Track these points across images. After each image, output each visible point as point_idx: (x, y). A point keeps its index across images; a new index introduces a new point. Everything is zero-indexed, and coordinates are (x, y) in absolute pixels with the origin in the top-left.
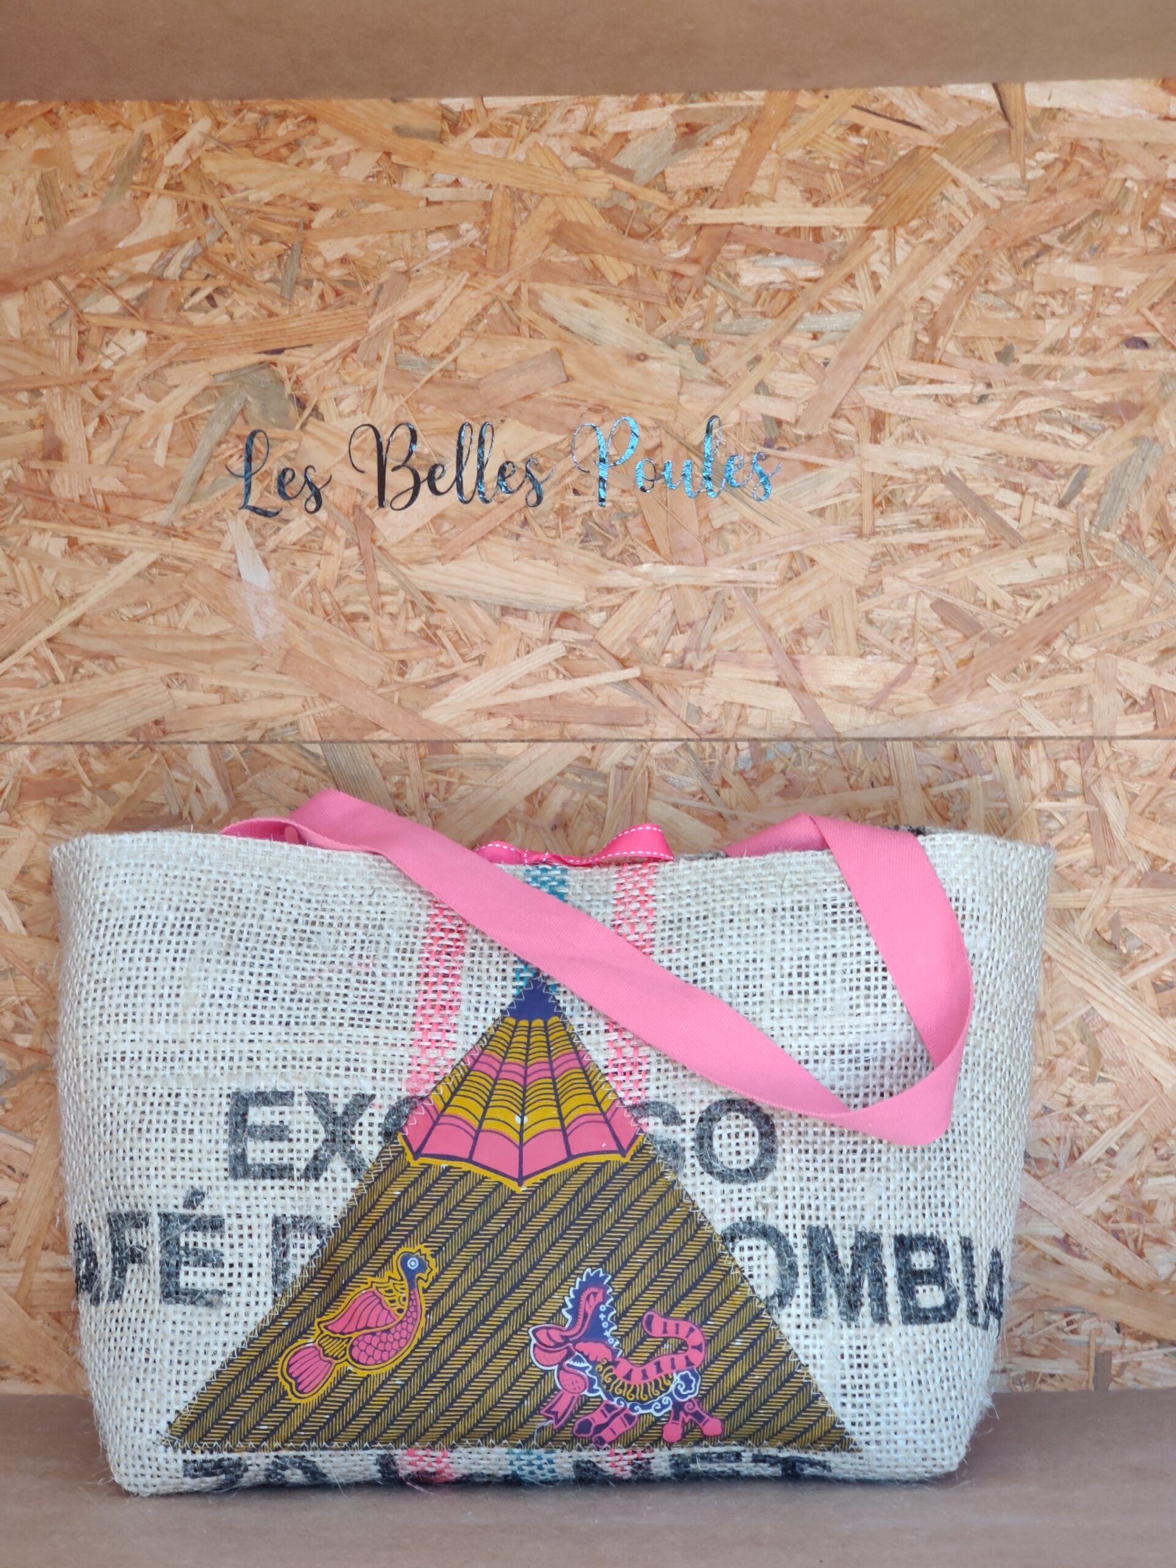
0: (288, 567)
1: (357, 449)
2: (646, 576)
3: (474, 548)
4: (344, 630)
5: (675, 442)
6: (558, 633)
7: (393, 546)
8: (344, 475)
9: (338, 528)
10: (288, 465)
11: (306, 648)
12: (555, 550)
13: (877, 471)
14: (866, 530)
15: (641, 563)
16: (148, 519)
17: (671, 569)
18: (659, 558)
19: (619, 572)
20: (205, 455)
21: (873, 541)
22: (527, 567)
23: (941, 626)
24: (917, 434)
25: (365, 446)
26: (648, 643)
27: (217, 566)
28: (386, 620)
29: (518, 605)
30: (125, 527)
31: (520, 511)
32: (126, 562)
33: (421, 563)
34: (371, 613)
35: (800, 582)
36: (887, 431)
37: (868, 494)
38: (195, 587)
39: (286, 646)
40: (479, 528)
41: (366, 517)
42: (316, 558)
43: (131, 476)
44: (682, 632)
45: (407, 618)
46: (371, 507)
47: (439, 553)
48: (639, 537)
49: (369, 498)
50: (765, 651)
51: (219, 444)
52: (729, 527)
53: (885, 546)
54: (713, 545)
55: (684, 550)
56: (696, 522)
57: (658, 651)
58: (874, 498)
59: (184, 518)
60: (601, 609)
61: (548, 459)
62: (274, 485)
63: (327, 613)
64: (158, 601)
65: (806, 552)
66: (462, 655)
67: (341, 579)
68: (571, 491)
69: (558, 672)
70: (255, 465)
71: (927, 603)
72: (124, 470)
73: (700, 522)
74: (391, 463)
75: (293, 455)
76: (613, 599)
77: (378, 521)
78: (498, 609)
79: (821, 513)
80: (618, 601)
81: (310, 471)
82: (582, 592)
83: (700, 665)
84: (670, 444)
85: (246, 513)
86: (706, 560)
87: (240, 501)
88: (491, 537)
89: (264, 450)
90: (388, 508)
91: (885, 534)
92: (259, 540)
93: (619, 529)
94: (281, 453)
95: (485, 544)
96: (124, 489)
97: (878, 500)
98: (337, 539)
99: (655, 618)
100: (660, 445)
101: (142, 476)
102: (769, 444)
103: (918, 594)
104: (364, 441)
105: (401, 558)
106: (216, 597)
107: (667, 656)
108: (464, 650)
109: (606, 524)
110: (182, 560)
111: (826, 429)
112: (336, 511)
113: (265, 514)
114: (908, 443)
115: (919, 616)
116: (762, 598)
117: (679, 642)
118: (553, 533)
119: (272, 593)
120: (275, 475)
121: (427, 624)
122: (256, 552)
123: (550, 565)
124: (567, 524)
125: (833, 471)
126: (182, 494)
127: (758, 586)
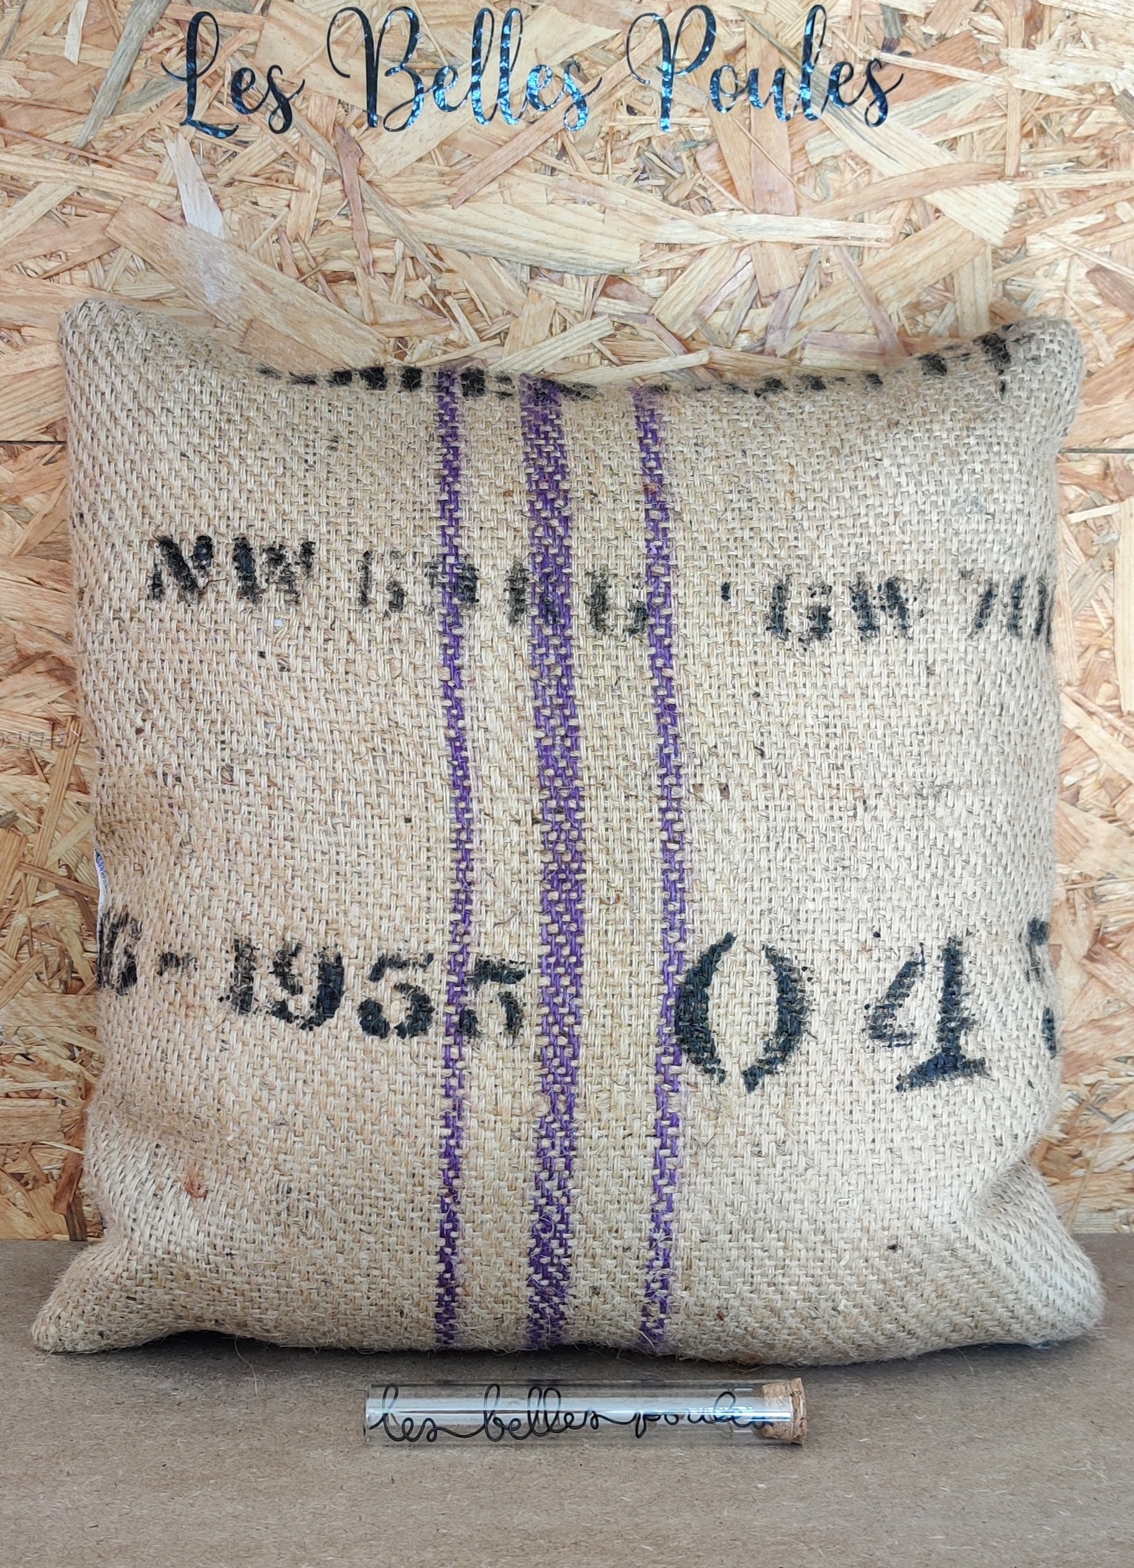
0: (248, 208)
1: (337, 42)
2: (720, 229)
3: (494, 186)
4: (325, 296)
5: (764, 42)
6: (603, 303)
7: (388, 180)
8: (320, 79)
9: (314, 153)
10: (246, 65)
11: (273, 319)
12: (601, 190)
13: (1029, 87)
14: (1010, 170)
15: (714, 210)
16: (59, 137)
17: (754, 218)
18: (738, 204)
19: (683, 222)
20: (134, 46)
21: (1019, 184)
22: (564, 215)
23: (1098, 301)
24: (1084, 36)
25: (348, 39)
26: (718, 319)
27: (153, 204)
28: (380, 281)
29: (552, 265)
30: (27, 148)
31: (556, 136)
32: (30, 196)
33: (425, 205)
34: (359, 273)
35: (921, 239)
36: (1046, 32)
37: (1014, 121)
38: (125, 233)
39: (248, 316)
40: (504, 156)
41: (352, 140)
42: (286, 195)
43: (34, 75)
44: (764, 305)
45: (407, 279)
46: (359, 127)
47: (449, 191)
48: (712, 174)
49: (355, 114)
50: (871, 331)
51: (151, 32)
52: (830, 163)
53: (1032, 191)
54: (807, 189)
55: (771, 193)
56: (788, 156)
57: (732, 330)
58: (1023, 125)
59: (107, 137)
60: (660, 272)
61: (594, 64)
62: (227, 90)
63: (301, 273)
64: (76, 251)
65: (929, 198)
66: (478, 331)
67: (319, 224)
68: (624, 109)
69: (603, 357)
70: (201, 63)
71: (1085, 270)
72: (23, 67)
73: (793, 154)
74: (384, 64)
75: (251, 50)
76: (677, 259)
77: (368, 146)
78: (527, 269)
79: (952, 145)
80: (682, 261)
81: (275, 72)
82: (637, 249)
83: (786, 350)
84: (757, 45)
85: (190, 130)
86: (799, 208)
87: (183, 114)
88: (517, 171)
89: (213, 43)
90: (380, 127)
91: (1034, 178)
92: (208, 169)
93: (688, 164)
94: (236, 47)
95: (509, 180)
96: (26, 94)
97: (1026, 129)
98: (312, 169)
99: (730, 287)
100: (744, 46)
101: (49, 76)
102: (888, 47)
103: (1071, 257)
104: (346, 32)
105: (398, 197)
106: (153, 247)
107: (743, 336)
108: (481, 325)
109: (670, 157)
110: (106, 194)
111: (966, 27)
112: (311, 131)
113: (215, 131)
114: (1072, 50)
115: (1072, 287)
116: (869, 261)
117: (761, 318)
118: (598, 167)
119: (227, 242)
120: (229, 77)
121: (434, 289)
122: (205, 185)
123: (594, 211)
124: (618, 154)
125: (972, 86)
126: (102, 103)
127: (866, 244)
